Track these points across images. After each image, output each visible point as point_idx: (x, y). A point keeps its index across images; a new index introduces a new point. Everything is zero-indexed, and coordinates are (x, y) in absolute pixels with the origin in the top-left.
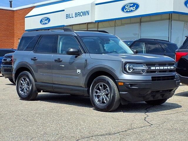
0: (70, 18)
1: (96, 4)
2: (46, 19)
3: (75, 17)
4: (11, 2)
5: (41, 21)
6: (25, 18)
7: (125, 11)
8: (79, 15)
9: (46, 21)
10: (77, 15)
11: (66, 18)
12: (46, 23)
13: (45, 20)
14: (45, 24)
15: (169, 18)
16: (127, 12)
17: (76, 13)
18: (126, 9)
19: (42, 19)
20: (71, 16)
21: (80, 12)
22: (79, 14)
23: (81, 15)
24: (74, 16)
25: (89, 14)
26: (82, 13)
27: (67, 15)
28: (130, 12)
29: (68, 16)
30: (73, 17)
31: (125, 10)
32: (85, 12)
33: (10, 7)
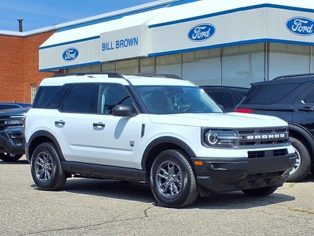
0: (109, 49)
1: (150, 27)
2: (72, 51)
3: (117, 48)
4: (20, 21)
5: (64, 55)
6: (40, 50)
7: (194, 38)
8: (122, 44)
9: (72, 55)
10: (120, 44)
11: (103, 50)
12: (72, 59)
13: (71, 53)
14: (70, 59)
15: (265, 50)
16: (197, 39)
17: (118, 41)
18: (195, 34)
19: (66, 52)
20: (110, 47)
21: (124, 40)
22: (122, 42)
23: (126, 45)
24: (114, 46)
25: (137, 43)
26: (126, 41)
27: (104, 45)
28: (201, 39)
29: (105, 47)
30: (113, 48)
31: (194, 36)
32: (131, 39)
33: (20, 31)
